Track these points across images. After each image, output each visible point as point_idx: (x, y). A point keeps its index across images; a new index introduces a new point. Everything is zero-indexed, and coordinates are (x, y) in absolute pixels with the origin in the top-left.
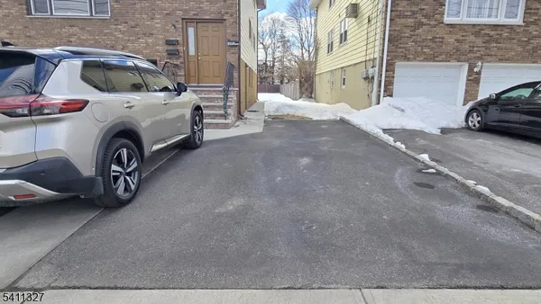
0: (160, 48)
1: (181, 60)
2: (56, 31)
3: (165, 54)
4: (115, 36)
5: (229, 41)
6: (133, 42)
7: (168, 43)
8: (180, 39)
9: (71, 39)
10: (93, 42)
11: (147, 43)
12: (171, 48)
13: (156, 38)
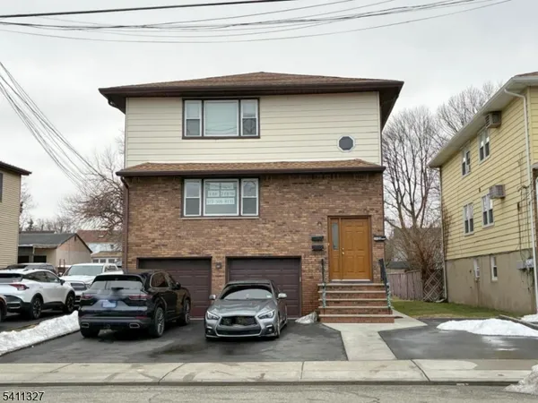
0: (306, 245)
1: (326, 255)
2: (206, 231)
3: (310, 250)
4: (262, 234)
5: (375, 236)
6: (279, 239)
7: (314, 239)
8: (325, 235)
9: (221, 238)
10: (240, 240)
11: (292, 239)
12: (317, 244)
13: (302, 235)
